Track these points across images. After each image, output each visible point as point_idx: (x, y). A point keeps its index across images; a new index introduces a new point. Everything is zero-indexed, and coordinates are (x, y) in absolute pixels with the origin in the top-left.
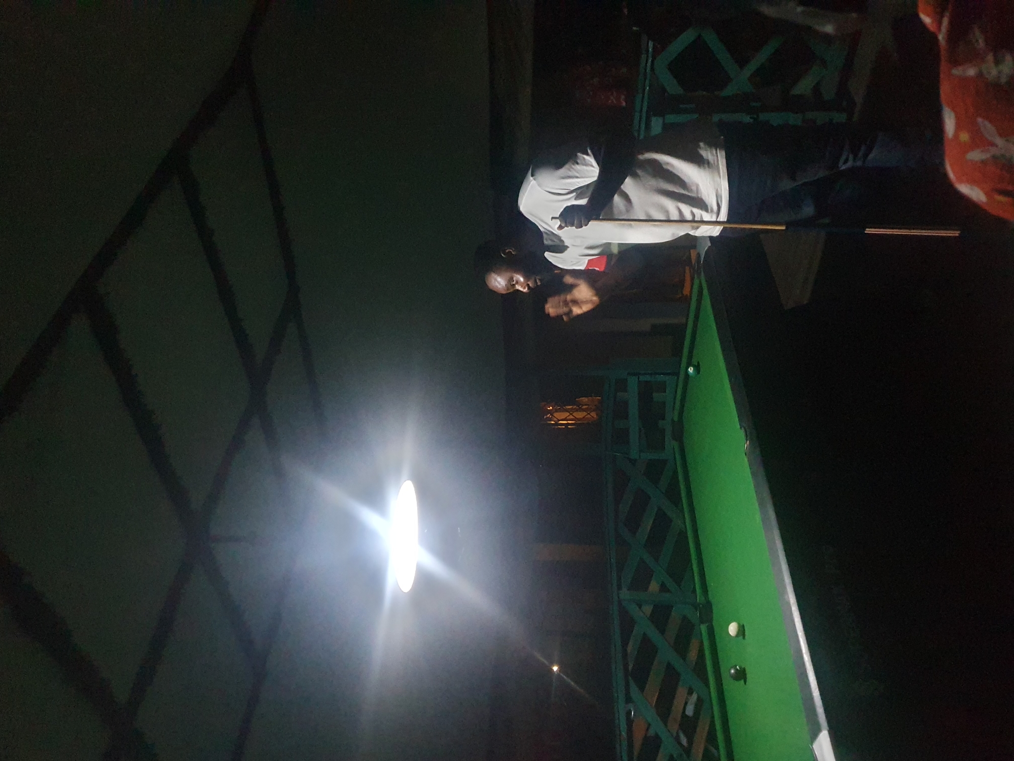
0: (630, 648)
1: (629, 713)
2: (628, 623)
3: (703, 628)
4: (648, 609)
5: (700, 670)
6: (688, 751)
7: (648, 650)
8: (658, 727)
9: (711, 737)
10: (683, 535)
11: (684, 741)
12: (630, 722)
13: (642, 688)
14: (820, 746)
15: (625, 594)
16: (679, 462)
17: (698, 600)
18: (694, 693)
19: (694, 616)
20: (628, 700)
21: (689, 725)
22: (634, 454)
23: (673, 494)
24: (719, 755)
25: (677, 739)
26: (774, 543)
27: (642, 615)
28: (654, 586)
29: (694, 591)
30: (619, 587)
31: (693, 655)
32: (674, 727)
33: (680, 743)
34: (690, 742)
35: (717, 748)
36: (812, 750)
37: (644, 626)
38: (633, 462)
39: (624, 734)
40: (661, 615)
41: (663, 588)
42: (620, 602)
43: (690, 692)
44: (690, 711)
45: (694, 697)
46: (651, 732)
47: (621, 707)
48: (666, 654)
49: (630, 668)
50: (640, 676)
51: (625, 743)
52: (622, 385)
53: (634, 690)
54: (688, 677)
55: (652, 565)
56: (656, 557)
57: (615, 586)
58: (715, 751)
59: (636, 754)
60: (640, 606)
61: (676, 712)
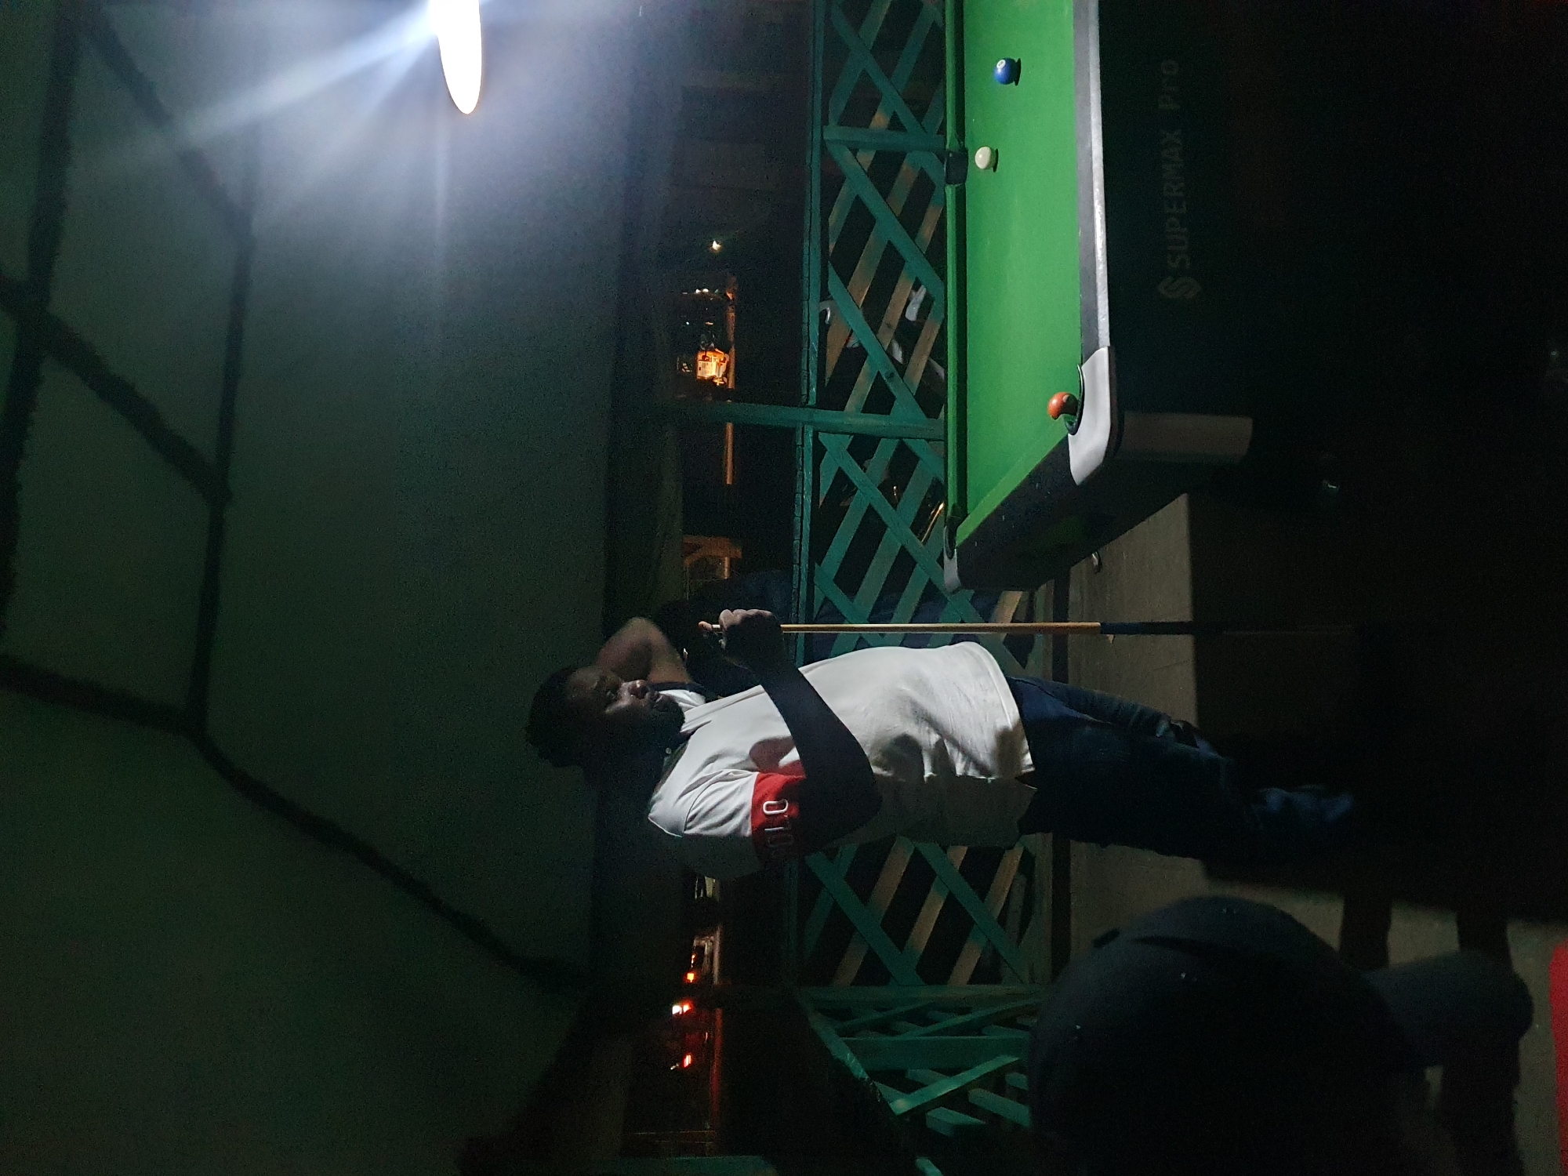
0: (832, 220)
1: (823, 314)
2: (833, 182)
3: (950, 191)
4: (866, 158)
5: (935, 255)
6: (901, 369)
7: (861, 221)
8: (863, 335)
9: (938, 352)
10: (937, 33)
11: (898, 355)
12: (824, 328)
13: (846, 280)
14: (1093, 369)
15: (833, 131)
17: (947, 146)
18: (922, 286)
19: (937, 172)
20: (825, 295)
21: (908, 334)
24: (946, 375)
25: (889, 353)
26: (1087, 52)
27: (856, 165)
28: (880, 120)
29: (942, 130)
30: (825, 121)
31: (927, 231)
32: (887, 337)
33: (893, 360)
34: (907, 355)
35: (946, 369)
37: (858, 185)
39: (814, 345)
40: (884, 170)
41: (895, 124)
42: (823, 144)
43: (916, 287)
44: (912, 314)
45: (920, 295)
46: (853, 343)
47: (812, 308)
48: (887, 229)
49: (831, 247)
50: (843, 262)
51: (813, 359)
53: (834, 282)
54: (915, 265)
55: (881, 83)
56: (888, 71)
57: (818, 117)
58: (941, 371)
59: (829, 373)
60: (855, 152)
61: (892, 316)
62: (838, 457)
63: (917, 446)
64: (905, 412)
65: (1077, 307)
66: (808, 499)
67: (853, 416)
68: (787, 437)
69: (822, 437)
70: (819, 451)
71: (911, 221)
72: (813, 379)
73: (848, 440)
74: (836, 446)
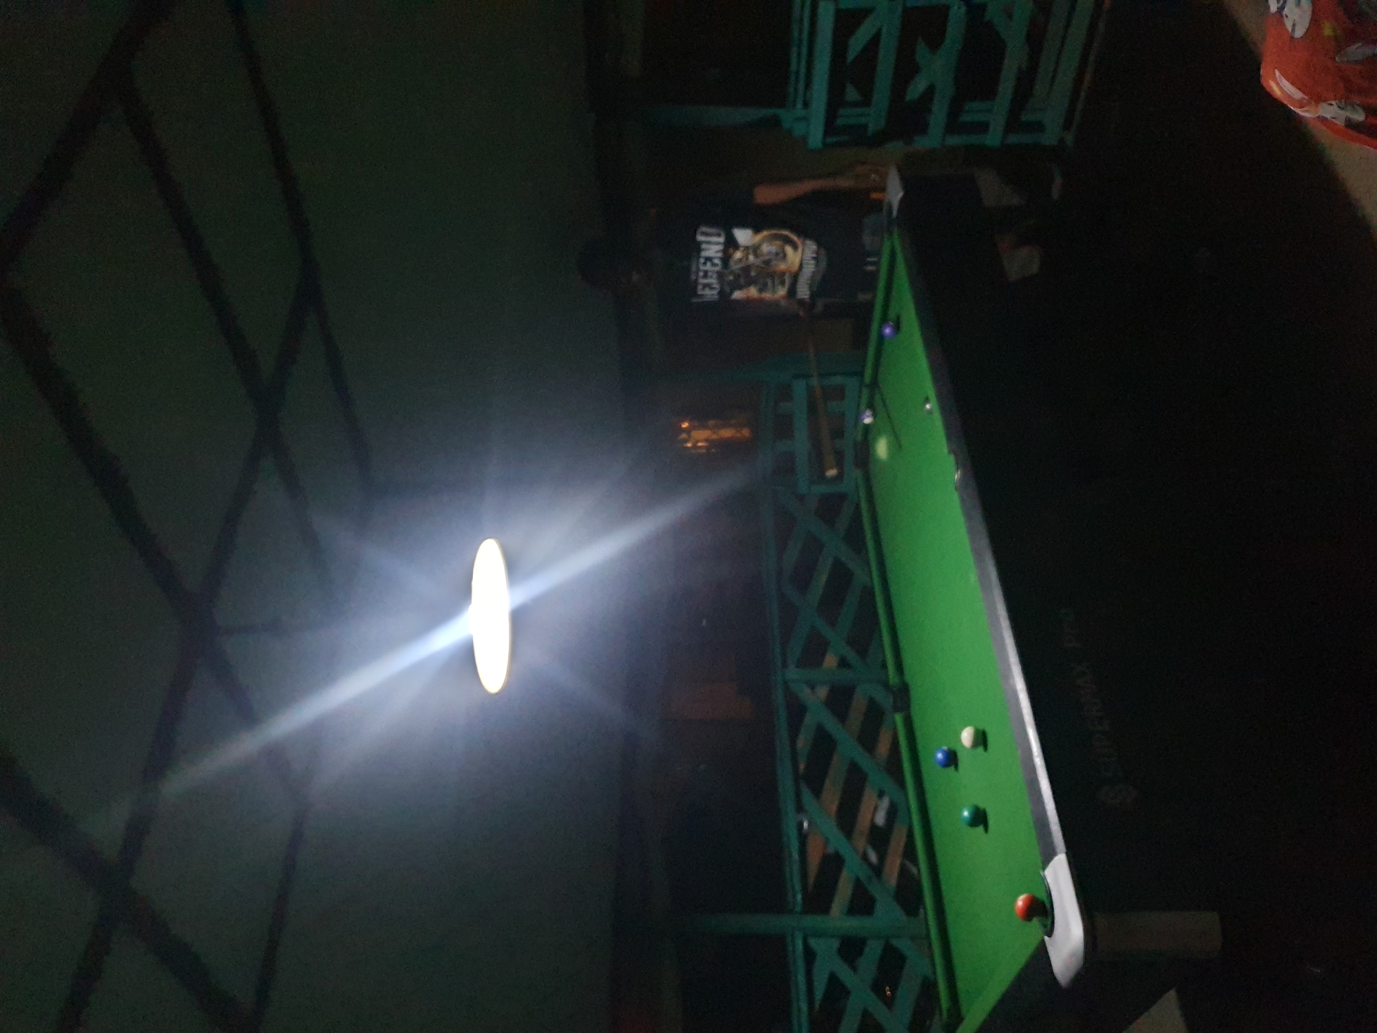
0: (801, 743)
1: (801, 825)
2: (797, 711)
3: (898, 717)
4: (822, 692)
5: (893, 767)
6: (878, 871)
7: (824, 745)
8: (837, 841)
9: (910, 853)
10: (869, 593)
11: (873, 857)
12: (803, 837)
13: (817, 792)
14: (1055, 873)
15: (793, 673)
16: (862, 493)
17: (891, 680)
18: (886, 795)
19: (885, 701)
20: (800, 808)
21: (880, 838)
22: (803, 488)
23: (855, 538)
24: (919, 873)
25: (865, 857)
27: (815, 698)
28: (830, 661)
29: (884, 666)
30: (785, 665)
31: (883, 748)
32: (861, 842)
33: (870, 864)
34: (882, 857)
35: (917, 865)
36: (1044, 879)
37: (818, 715)
38: (801, 498)
39: (796, 856)
40: (839, 700)
41: (843, 663)
42: (786, 683)
43: (881, 794)
44: (880, 819)
45: (885, 803)
46: (830, 850)
47: (790, 818)
48: (848, 748)
49: (802, 767)
50: (814, 779)
51: (796, 868)
52: (785, 393)
53: (807, 796)
54: (877, 778)
55: (827, 632)
56: (833, 623)
57: (779, 664)
58: (914, 870)
59: (811, 880)
60: (813, 688)
61: (863, 823)
62: (828, 962)
63: (903, 945)
64: (887, 913)
65: (1029, 818)
66: (804, 1007)
67: (838, 919)
68: (779, 943)
69: (812, 942)
70: (810, 955)
71: (868, 740)
72: (798, 887)
73: (836, 944)
74: (826, 949)
